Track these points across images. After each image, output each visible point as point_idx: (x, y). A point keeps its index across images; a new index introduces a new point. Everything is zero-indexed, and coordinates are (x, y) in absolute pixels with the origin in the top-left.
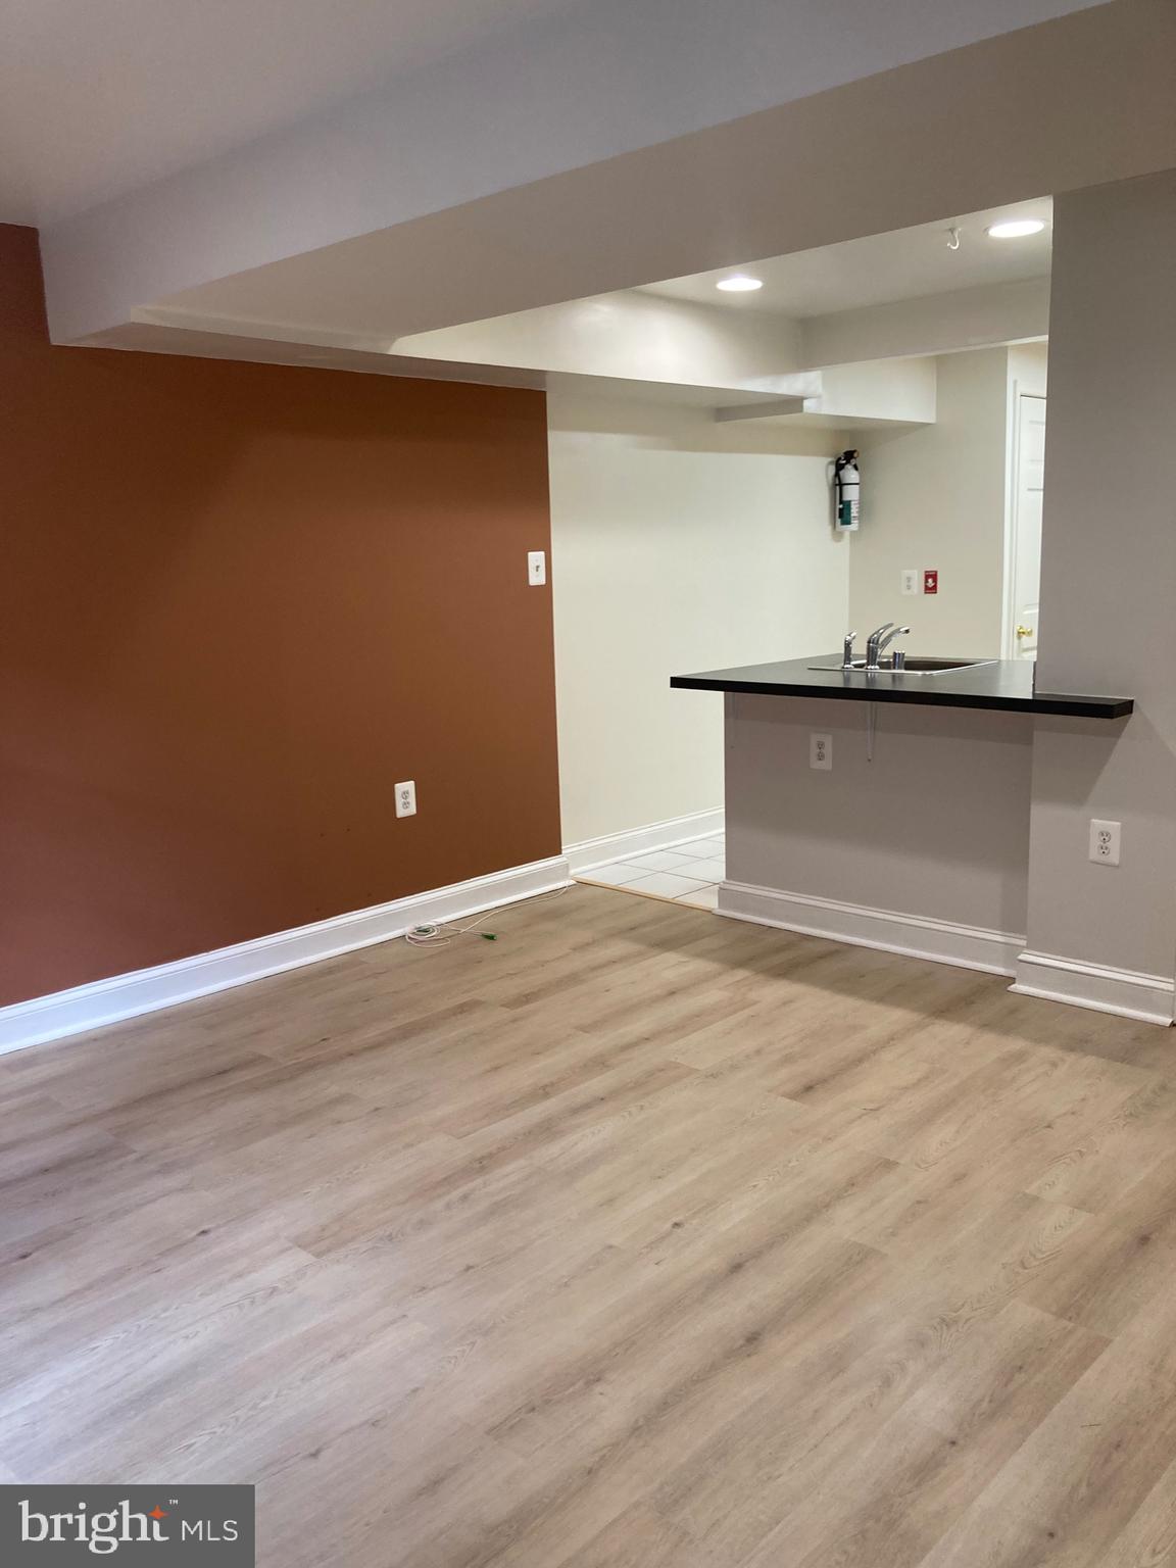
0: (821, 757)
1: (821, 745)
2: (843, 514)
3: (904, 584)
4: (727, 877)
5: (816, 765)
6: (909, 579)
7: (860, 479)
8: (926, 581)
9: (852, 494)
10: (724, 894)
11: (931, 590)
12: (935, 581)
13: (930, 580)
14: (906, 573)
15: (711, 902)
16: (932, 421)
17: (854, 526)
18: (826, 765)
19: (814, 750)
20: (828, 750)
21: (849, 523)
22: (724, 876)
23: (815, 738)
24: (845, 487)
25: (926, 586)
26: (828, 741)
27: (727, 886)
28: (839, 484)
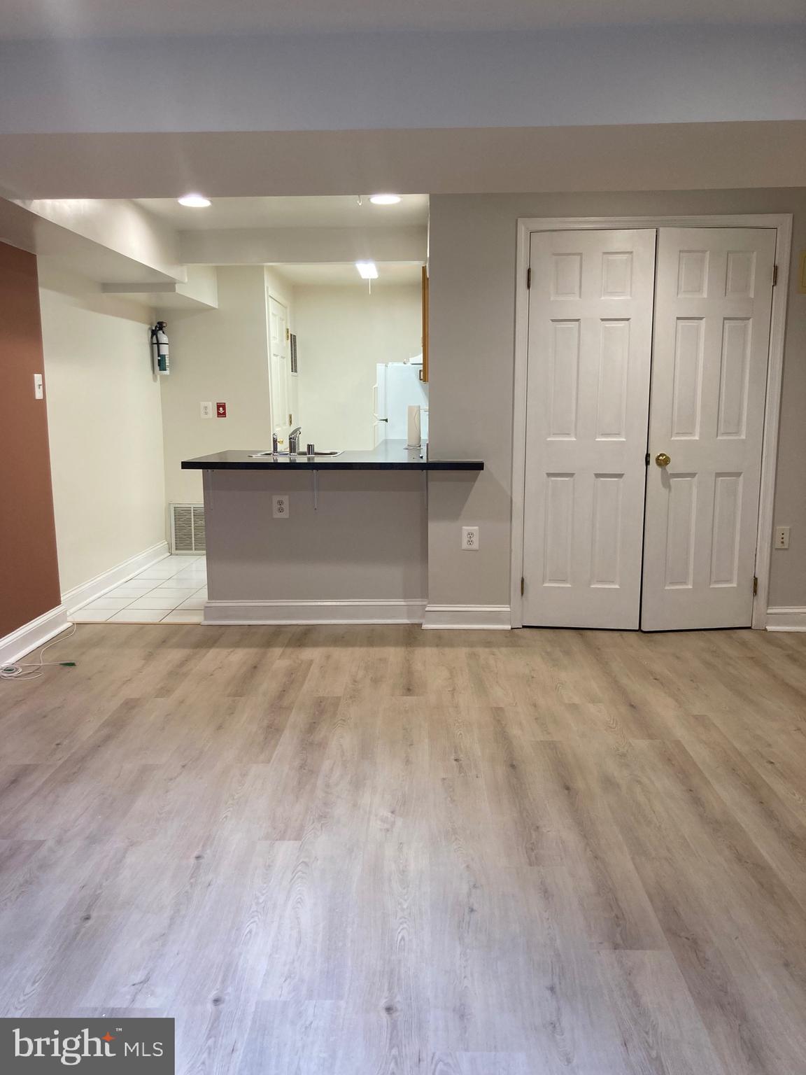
0: (281, 510)
1: (280, 503)
2: (161, 364)
3: (202, 411)
4: (209, 599)
5: (277, 515)
6: (206, 408)
7: (169, 341)
8: (218, 409)
9: (165, 350)
10: (207, 611)
11: (222, 415)
12: (224, 409)
13: (221, 409)
14: (203, 404)
15: (197, 618)
16: (217, 307)
17: (167, 372)
18: (285, 515)
19: (275, 506)
20: (286, 506)
21: (165, 370)
22: (207, 596)
23: (276, 499)
24: (161, 346)
25: (218, 412)
26: (285, 499)
27: (209, 605)
28: (156, 344)
